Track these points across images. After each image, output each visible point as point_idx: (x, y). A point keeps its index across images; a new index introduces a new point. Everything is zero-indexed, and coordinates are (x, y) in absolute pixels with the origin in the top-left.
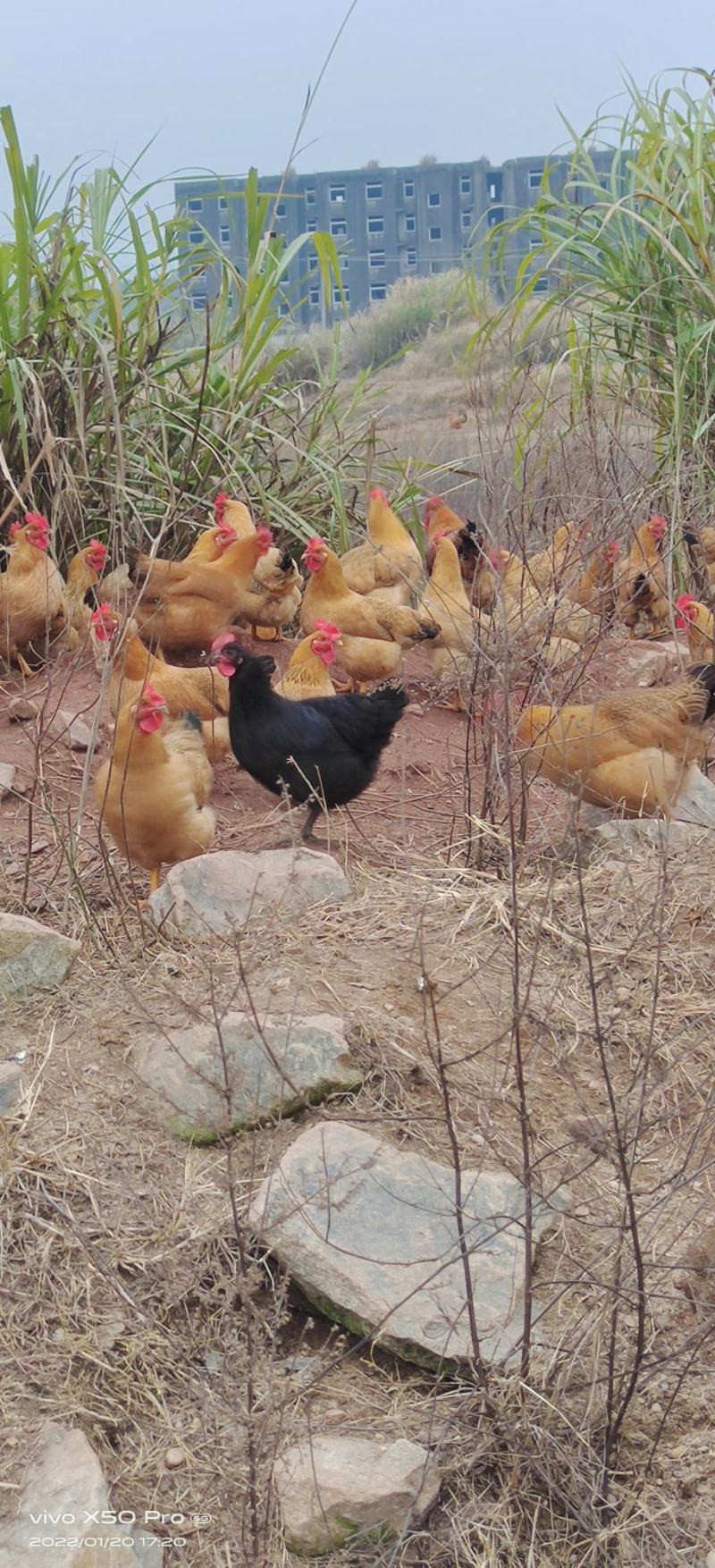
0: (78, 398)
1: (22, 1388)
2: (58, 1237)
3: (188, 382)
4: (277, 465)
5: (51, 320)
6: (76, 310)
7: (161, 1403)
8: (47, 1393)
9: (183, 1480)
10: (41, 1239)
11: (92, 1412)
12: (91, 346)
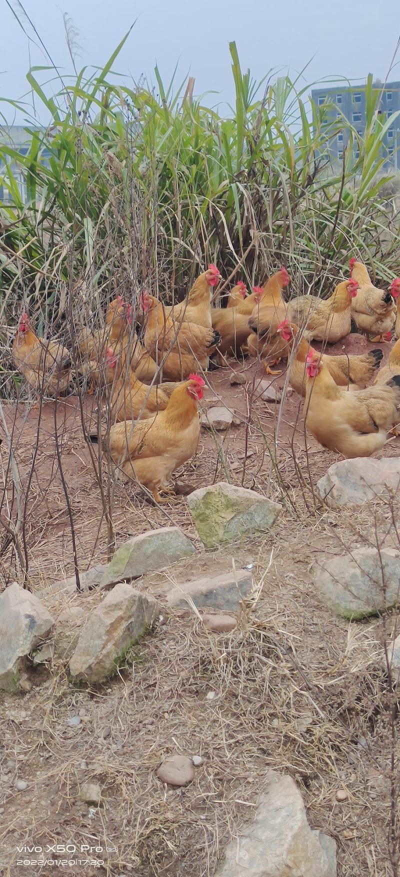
0: (269, 206)
1: (256, 750)
2: (274, 668)
3: (329, 196)
4: (379, 243)
5: (255, 162)
6: (268, 156)
7: (333, 764)
8: (269, 754)
9: (346, 808)
10: (264, 668)
11: (295, 767)
12: (277, 176)
